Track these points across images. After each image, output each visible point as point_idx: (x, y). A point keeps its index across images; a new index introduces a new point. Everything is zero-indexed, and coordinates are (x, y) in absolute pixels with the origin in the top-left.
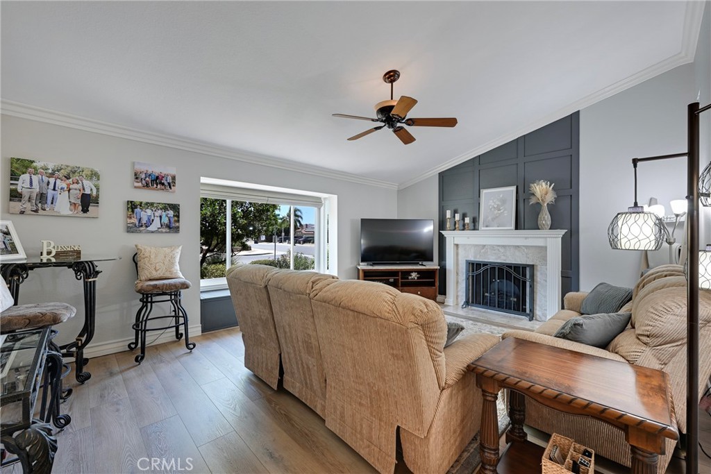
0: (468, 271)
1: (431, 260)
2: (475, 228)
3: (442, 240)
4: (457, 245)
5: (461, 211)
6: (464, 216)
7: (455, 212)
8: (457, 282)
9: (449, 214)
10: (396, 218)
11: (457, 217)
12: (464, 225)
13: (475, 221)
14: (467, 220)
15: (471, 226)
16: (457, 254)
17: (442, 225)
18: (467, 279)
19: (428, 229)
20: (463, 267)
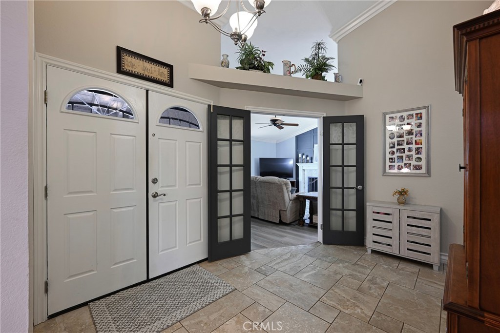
0: (309, 182)
1: (292, 177)
2: (312, 162)
3: (297, 167)
4: (304, 170)
5: (306, 154)
6: (307, 156)
7: (303, 154)
8: (304, 187)
9: (300, 155)
10: (275, 157)
11: (304, 157)
12: (307, 161)
13: (312, 159)
14: (308, 158)
15: (310, 161)
16: (304, 174)
17: (297, 161)
18: (309, 185)
19: (291, 163)
20: (307, 180)
